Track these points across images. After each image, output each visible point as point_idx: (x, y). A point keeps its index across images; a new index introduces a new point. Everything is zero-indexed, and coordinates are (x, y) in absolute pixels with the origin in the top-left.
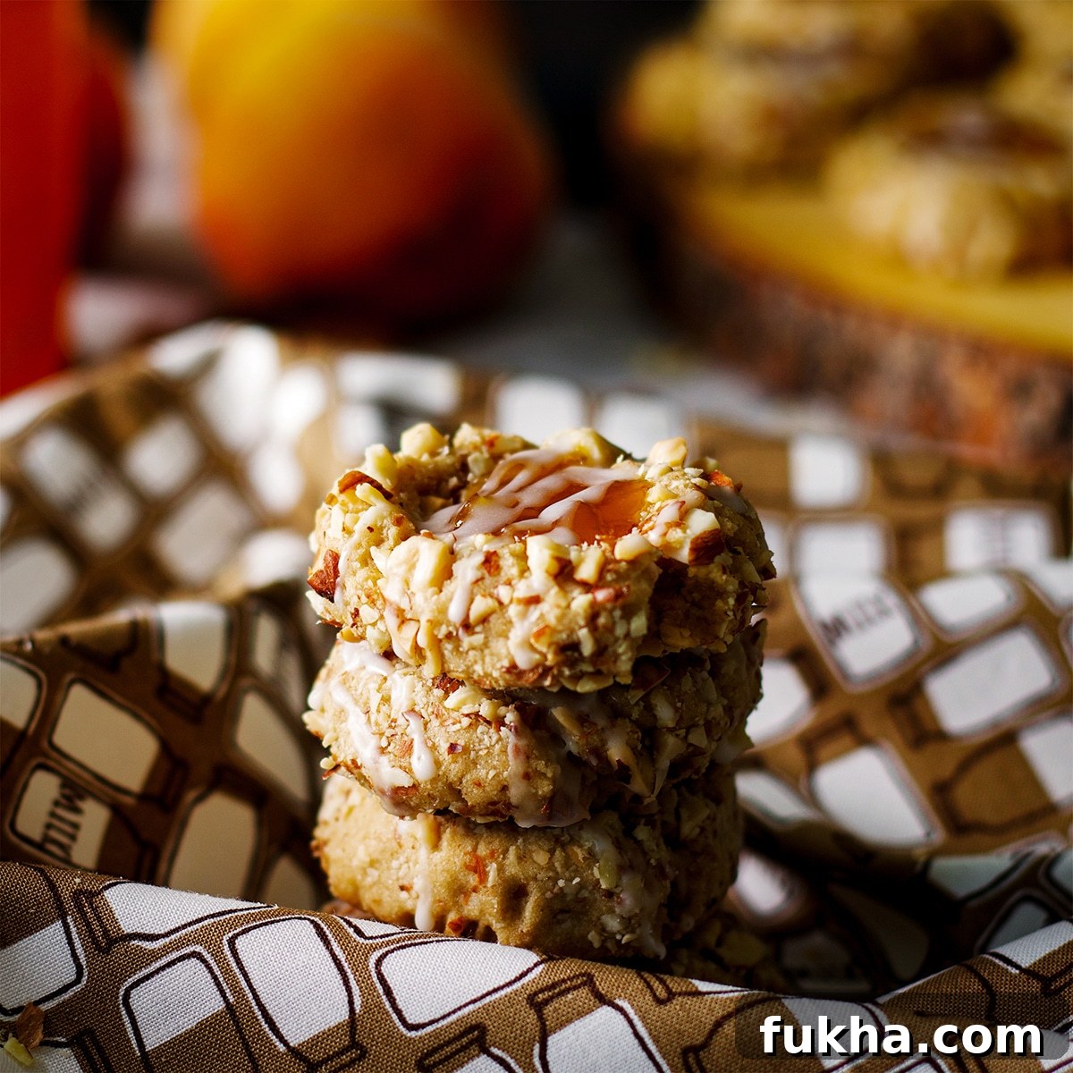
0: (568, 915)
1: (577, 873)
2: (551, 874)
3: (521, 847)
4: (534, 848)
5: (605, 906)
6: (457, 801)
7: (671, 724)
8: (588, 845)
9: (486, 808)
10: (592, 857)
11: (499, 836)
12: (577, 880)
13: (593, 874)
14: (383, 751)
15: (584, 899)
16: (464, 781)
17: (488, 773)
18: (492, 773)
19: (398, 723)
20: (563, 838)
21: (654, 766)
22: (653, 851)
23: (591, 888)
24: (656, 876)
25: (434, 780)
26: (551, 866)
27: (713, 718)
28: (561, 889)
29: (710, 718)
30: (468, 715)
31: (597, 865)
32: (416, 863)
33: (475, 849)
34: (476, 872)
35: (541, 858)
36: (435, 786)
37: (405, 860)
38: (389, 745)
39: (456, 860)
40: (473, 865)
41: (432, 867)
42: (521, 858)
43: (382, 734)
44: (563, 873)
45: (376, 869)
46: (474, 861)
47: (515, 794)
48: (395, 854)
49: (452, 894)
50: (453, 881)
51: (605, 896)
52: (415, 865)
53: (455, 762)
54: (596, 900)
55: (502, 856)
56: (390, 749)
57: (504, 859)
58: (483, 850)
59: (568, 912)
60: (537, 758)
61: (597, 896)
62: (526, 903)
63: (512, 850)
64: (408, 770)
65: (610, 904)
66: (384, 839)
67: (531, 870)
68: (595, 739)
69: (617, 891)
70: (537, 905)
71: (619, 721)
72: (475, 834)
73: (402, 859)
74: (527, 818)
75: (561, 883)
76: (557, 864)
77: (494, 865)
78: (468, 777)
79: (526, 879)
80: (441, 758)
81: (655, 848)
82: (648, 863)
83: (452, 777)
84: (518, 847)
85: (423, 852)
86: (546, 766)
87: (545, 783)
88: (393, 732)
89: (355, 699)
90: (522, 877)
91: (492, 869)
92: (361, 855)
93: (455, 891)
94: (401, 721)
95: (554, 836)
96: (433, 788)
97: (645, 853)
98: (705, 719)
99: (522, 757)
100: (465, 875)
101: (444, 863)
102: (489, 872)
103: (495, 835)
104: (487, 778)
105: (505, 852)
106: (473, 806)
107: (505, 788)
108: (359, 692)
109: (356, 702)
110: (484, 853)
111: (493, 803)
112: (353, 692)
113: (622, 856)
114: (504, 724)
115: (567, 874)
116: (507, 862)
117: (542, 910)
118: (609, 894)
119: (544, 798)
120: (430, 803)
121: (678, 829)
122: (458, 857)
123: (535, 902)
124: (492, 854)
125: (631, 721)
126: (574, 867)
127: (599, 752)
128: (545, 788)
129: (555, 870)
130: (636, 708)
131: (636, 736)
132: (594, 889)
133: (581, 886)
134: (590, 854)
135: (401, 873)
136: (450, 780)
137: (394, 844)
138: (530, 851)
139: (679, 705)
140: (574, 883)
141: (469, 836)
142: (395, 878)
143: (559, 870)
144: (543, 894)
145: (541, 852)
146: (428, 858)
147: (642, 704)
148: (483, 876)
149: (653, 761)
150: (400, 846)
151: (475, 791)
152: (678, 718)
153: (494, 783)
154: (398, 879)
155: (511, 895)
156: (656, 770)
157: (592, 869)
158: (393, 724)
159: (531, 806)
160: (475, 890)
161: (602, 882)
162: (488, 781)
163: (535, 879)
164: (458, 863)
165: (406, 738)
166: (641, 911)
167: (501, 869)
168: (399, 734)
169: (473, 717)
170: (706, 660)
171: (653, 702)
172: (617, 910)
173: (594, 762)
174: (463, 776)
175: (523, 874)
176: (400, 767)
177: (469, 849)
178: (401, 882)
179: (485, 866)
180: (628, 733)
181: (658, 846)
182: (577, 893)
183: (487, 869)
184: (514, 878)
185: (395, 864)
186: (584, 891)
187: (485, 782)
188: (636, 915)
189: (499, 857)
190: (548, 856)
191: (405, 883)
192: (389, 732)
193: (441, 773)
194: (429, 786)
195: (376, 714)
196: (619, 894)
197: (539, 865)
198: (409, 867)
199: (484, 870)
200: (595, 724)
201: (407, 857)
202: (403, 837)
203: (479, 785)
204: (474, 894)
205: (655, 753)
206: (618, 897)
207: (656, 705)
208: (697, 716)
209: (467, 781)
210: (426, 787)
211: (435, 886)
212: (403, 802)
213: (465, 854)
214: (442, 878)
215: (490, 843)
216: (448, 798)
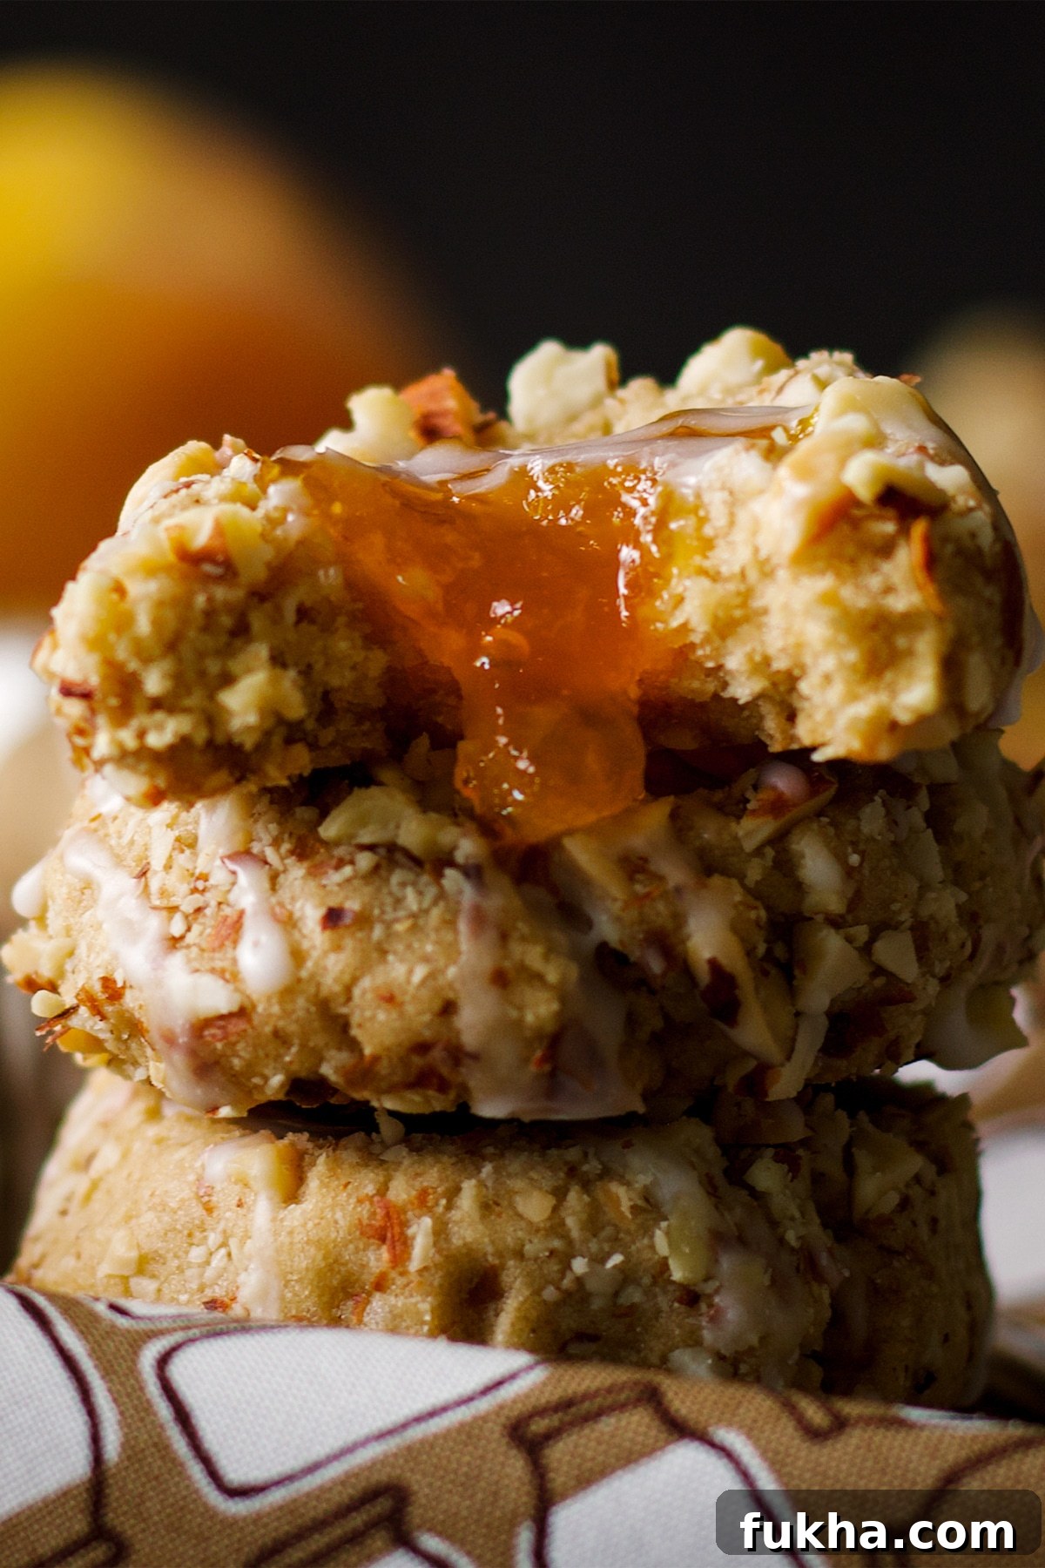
0: (593, 1347)
1: (616, 1243)
2: (557, 1244)
3: (489, 1184)
4: (518, 1184)
5: (680, 1326)
6: (339, 1049)
7: (835, 905)
8: (642, 1180)
9: (404, 1061)
10: (650, 1208)
11: (438, 1161)
12: (617, 1259)
13: (652, 1247)
14: (174, 942)
15: (632, 1309)
16: (357, 992)
17: (410, 972)
18: (420, 973)
19: (212, 881)
20: (585, 1168)
21: (794, 1005)
22: (792, 1219)
23: (646, 1281)
24: (798, 1269)
25: (288, 993)
26: (556, 1226)
27: (932, 917)
28: (579, 1280)
29: (925, 912)
30: (371, 848)
31: (664, 1224)
32: (247, 1236)
33: (383, 1191)
34: (383, 1239)
35: (534, 1206)
36: (289, 1007)
37: (220, 1239)
38: (189, 929)
39: (339, 1215)
40: (377, 1223)
41: (284, 1238)
42: (487, 1207)
43: (173, 909)
44: (585, 1241)
45: (153, 1276)
46: (380, 1212)
47: (472, 1022)
48: (198, 1235)
49: (325, 1299)
50: (330, 1267)
51: (680, 1302)
52: (242, 1243)
53: (337, 948)
54: (659, 1312)
55: (443, 1202)
56: (190, 938)
57: (449, 1207)
58: (401, 1190)
59: (594, 1338)
60: (523, 939)
61: (663, 1302)
62: (497, 1315)
63: (469, 1188)
64: (230, 975)
65: (690, 1321)
66: (173, 1204)
67: (511, 1233)
68: (660, 911)
69: (709, 1288)
70: (523, 1317)
71: (717, 880)
72: (383, 1162)
73: (213, 1238)
74: (500, 1088)
75: (579, 1265)
76: (571, 1222)
77: (427, 1222)
78: (366, 982)
79: (499, 1254)
80: (306, 945)
81: (797, 1215)
82: (782, 1241)
83: (330, 982)
84: (482, 1184)
85: (262, 1208)
86: (546, 957)
87: (543, 995)
88: (197, 900)
89: (117, 856)
90: (490, 1249)
91: (421, 1232)
92: (119, 1248)
93: (333, 1296)
94: (219, 876)
95: (566, 1163)
96: (286, 1014)
97: (774, 1224)
98: (915, 914)
99: (491, 935)
100: (357, 1250)
101: (310, 1225)
102: (414, 1238)
103: (430, 1160)
104: (408, 981)
105: (454, 1193)
106: (376, 1059)
107: (448, 1009)
108: (125, 840)
109: (118, 861)
110: (404, 1196)
111: (422, 1048)
112: (113, 842)
113: (722, 1215)
114: (451, 863)
115: (594, 1246)
116: (455, 1215)
117: (533, 1331)
118: (691, 1297)
119: (539, 1035)
120: (278, 1057)
121: (849, 1194)
122: (343, 1209)
123: (518, 1309)
124: (423, 1196)
125: (743, 885)
126: (608, 1231)
127: (667, 942)
128: (540, 1009)
129: (566, 1237)
130: (756, 861)
131: (753, 915)
132: (655, 1282)
133: (626, 1276)
134: (647, 1200)
135: (210, 1273)
136: (325, 992)
137: (198, 1211)
138: (512, 1193)
139: (854, 859)
140: (610, 1264)
141: (367, 1166)
142: (194, 1286)
143: (575, 1234)
144: (537, 1292)
145: (536, 1194)
146: (274, 1220)
147: (770, 852)
148: (400, 1247)
149: (791, 989)
150: (209, 1209)
151: (381, 1016)
152: (850, 895)
153: (424, 993)
154: (201, 1289)
155: (465, 1296)
156: (798, 1014)
157: (652, 1237)
158: (200, 885)
159: (506, 1054)
160: (380, 1285)
161: (672, 1264)
162: (411, 989)
163: (519, 1254)
164: (341, 1223)
165: (227, 911)
166: (763, 1339)
167: (440, 1232)
168: (213, 903)
169: (382, 851)
170: (919, 786)
171: (795, 847)
172: (707, 1336)
173: (656, 965)
174: (355, 980)
175: (493, 1242)
176: (213, 971)
177: (370, 1189)
178: (209, 1294)
179: (405, 1224)
180: (735, 906)
181: (803, 1214)
182: (616, 1294)
183: (410, 1232)
184: (469, 1252)
185: (196, 1254)
186: (630, 1289)
187: (405, 993)
188: (751, 1351)
189: (437, 1204)
190: (550, 1201)
191: (218, 1292)
192: (187, 905)
193: (304, 974)
194: (276, 1009)
195: (162, 874)
196: (710, 1296)
197: (530, 1223)
198: (229, 1255)
199: (402, 1234)
200: (661, 878)
201: (224, 1232)
202: (218, 1187)
203: (390, 999)
204: (378, 1295)
205: (797, 972)
206: (711, 1306)
207: (803, 856)
208: (895, 901)
209: (364, 993)
210: (268, 1011)
211: (287, 1284)
212: (217, 1063)
213: (360, 1201)
214: (304, 1261)
215: (418, 1175)
216: (317, 1040)
